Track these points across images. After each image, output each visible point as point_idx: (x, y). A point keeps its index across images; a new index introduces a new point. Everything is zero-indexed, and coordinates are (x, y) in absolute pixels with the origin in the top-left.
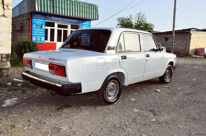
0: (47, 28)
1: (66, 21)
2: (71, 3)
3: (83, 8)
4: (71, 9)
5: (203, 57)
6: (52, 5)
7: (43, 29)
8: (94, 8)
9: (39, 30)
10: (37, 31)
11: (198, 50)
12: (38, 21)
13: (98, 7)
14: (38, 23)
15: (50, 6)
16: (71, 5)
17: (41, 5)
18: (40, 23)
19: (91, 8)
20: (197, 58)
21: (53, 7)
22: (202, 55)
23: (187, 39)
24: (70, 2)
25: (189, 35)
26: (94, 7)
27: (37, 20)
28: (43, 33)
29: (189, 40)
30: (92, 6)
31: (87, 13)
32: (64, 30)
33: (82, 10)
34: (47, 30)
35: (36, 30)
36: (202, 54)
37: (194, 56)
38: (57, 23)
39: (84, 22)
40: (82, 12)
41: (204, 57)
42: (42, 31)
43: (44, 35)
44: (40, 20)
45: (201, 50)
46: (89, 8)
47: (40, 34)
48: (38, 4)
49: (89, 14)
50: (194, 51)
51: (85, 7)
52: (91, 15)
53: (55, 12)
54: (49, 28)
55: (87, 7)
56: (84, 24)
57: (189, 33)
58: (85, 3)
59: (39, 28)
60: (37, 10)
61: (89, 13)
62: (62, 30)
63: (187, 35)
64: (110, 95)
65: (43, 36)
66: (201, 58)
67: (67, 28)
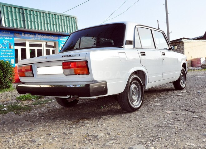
0: (16, 47)
1: (40, 38)
2: (45, 16)
3: (60, 20)
4: (46, 22)
5: (200, 68)
6: (22, 19)
7: (12, 50)
8: (73, 20)
9: (8, 51)
10: (4, 52)
11: (193, 61)
12: (5, 40)
13: (77, 19)
14: (6, 42)
15: (20, 20)
16: (45, 18)
17: (8, 19)
18: (8, 41)
19: (69, 20)
20: (194, 70)
21: (24, 21)
22: (199, 67)
23: (180, 49)
24: (43, 14)
25: (181, 45)
26: (72, 18)
27: (3, 38)
28: (12, 54)
29: (182, 51)
30: (70, 18)
31: (64, 26)
32: (38, 50)
33: (59, 23)
34: (16, 51)
35: (2, 51)
36: (199, 65)
37: (191, 68)
38: (29, 41)
39: (62, 38)
40: (59, 25)
41: (202, 68)
42: (11, 52)
43: (14, 56)
44: (7, 38)
45: (197, 61)
46: (67, 20)
47: (9, 55)
48: (5, 18)
49: (67, 28)
50: (190, 63)
51: (61, 19)
52: (70, 29)
53: (26, 27)
54: (19, 48)
55: (64, 20)
56: (61, 41)
57: (181, 43)
58: (62, 15)
59: (6, 48)
60: (4, 25)
61: (67, 26)
62: (35, 49)
63: (180, 45)
64: (133, 100)
65: (12, 58)
66: (199, 69)
67: (42, 47)
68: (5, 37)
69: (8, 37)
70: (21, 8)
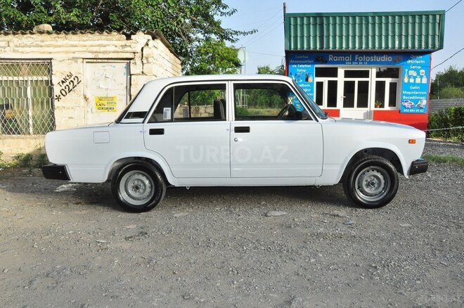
0: (319, 79)
1: (363, 61)
2: (364, 22)
3: (397, 25)
4: (364, 34)
6: (318, 34)
7: (310, 84)
8: (431, 21)
9: (302, 85)
12: (300, 68)
14: (301, 72)
15: (315, 37)
17: (296, 37)
18: (304, 71)
19: (421, 23)
21: (322, 36)
24: (361, 20)
26: (431, 17)
27: (297, 67)
28: (309, 90)
30: (424, 17)
31: (407, 36)
32: (360, 82)
33: (394, 32)
34: (320, 85)
38: (343, 68)
39: (411, 59)
42: (307, 88)
46: (414, 23)
48: (290, 37)
49: (413, 38)
51: (401, 23)
52: (420, 40)
53: (325, 46)
54: (325, 80)
55: (407, 24)
56: (410, 64)
58: (403, 14)
59: (301, 81)
62: (353, 83)
67: (368, 77)
68: (301, 64)
69: (304, 64)
70: (319, 16)
